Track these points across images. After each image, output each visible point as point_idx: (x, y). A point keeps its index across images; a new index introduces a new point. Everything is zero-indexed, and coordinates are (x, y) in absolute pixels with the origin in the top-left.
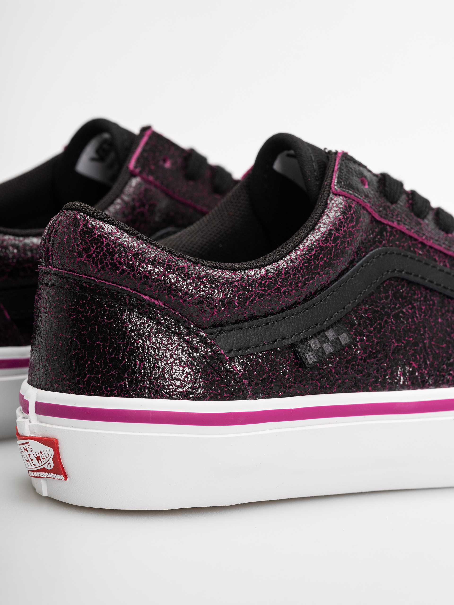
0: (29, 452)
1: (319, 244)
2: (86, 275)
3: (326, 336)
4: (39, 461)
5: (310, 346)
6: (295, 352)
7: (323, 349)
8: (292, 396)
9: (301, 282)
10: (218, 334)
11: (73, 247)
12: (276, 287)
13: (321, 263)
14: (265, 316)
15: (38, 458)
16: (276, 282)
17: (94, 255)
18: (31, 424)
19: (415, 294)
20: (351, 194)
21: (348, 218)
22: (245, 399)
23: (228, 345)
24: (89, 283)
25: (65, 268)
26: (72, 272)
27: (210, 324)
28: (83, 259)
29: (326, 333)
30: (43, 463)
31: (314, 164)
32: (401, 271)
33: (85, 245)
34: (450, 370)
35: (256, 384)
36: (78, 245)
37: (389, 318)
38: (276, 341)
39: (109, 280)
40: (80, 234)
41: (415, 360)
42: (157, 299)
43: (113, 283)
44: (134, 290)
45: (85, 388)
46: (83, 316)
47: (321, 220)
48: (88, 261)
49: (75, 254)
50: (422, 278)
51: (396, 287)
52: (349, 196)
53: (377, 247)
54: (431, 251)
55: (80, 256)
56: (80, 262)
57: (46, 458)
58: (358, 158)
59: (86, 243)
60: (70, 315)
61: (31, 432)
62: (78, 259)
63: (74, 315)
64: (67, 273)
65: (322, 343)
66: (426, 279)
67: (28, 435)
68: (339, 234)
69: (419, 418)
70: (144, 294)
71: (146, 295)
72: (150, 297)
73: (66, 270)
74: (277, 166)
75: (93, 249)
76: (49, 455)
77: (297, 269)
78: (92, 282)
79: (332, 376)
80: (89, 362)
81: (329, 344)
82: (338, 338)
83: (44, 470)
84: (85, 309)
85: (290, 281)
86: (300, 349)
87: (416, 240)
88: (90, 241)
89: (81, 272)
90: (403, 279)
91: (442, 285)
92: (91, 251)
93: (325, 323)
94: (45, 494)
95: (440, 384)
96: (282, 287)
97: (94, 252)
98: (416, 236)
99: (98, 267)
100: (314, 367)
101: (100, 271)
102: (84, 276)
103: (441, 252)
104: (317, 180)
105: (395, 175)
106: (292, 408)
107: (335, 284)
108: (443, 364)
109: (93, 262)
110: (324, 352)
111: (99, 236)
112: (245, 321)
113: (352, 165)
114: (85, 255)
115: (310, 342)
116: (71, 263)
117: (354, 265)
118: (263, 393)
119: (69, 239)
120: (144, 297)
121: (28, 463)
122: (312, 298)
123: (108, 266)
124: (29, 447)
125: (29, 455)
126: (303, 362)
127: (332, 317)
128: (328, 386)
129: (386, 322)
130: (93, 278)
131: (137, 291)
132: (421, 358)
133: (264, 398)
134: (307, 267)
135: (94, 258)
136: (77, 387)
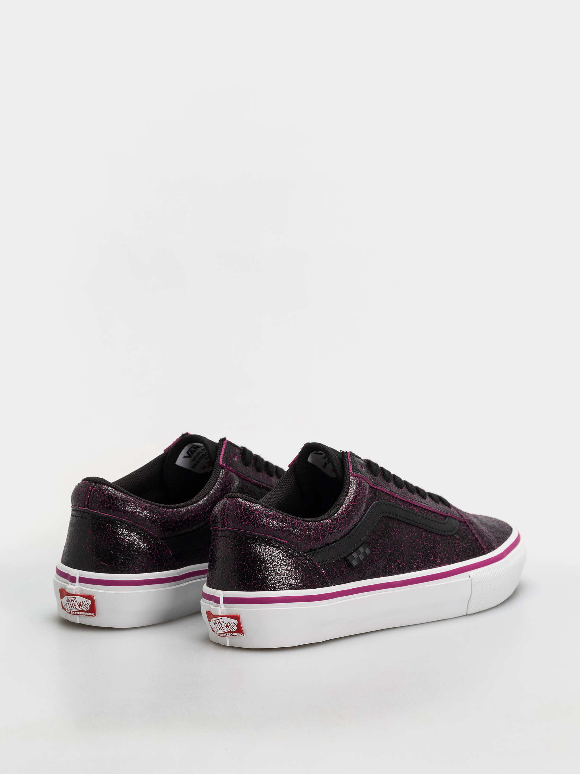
0: (221, 624)
1: (352, 504)
2: (248, 530)
3: (360, 551)
4: (228, 628)
5: (353, 557)
6: (347, 560)
7: (359, 558)
8: (347, 583)
9: (347, 524)
10: (313, 555)
11: (241, 517)
12: (337, 528)
13: (354, 513)
14: (332, 543)
15: (227, 626)
16: (337, 525)
17: (253, 520)
18: (221, 609)
19: (394, 524)
20: (360, 475)
21: (362, 488)
22: (328, 586)
23: (318, 560)
24: (250, 534)
25: (236, 528)
26: (240, 529)
27: (309, 550)
28: (246, 523)
29: (359, 549)
30: (230, 628)
31: (337, 460)
32: (386, 513)
33: (247, 516)
34: (415, 562)
35: (332, 579)
36: (243, 516)
37: (385, 538)
38: (338, 556)
39: (261, 532)
40: (243, 510)
41: (399, 559)
42: (284, 540)
43: (263, 534)
44: (273, 536)
45: (252, 588)
46: (248, 552)
47: (350, 491)
48: (250, 523)
49: (242, 520)
50: (396, 515)
51: (385, 521)
52: (359, 476)
53: (375, 501)
54: (397, 499)
55: (245, 521)
56: (245, 524)
57: (232, 625)
58: (356, 454)
59: (248, 515)
60: (241, 552)
61: (222, 613)
62: (244, 523)
63: (244, 551)
64: (237, 530)
65: (358, 555)
66: (397, 516)
67: (220, 615)
68: (360, 497)
69: (403, 589)
70: (278, 538)
71: (279, 538)
72: (281, 539)
73: (236, 529)
74: (309, 460)
75: (252, 518)
76: (234, 624)
77: (344, 518)
78: (252, 534)
79: (364, 571)
80: (253, 575)
81: (361, 555)
82: (365, 551)
83: (230, 632)
84: (249, 548)
85: (342, 525)
86: (349, 558)
87: (389, 495)
88: (250, 513)
89: (245, 530)
90: (387, 517)
91: (405, 518)
92: (251, 518)
93: (358, 544)
94: (228, 645)
95: (411, 570)
96: (339, 528)
97: (252, 519)
98: (389, 493)
99: (255, 526)
100: (357, 567)
101: (256, 528)
102: (247, 531)
103: (401, 500)
104: (340, 468)
105: (374, 460)
106: (348, 589)
107: (359, 523)
108: (411, 560)
109: (252, 524)
110: (360, 559)
111: (254, 510)
112: (324, 547)
113: (355, 459)
114: (248, 520)
115: (353, 555)
116: (240, 525)
117: (366, 512)
118: (335, 583)
119: (237, 514)
120: (278, 539)
121: (220, 629)
122: (351, 532)
123: (260, 526)
124: (222, 621)
125: (221, 625)
126: (351, 565)
127: (361, 541)
128: (362, 576)
129: (384, 540)
130: (252, 532)
131: (275, 537)
132: (401, 557)
133: (335, 585)
134: (349, 516)
135: (252, 522)
136: (248, 588)
